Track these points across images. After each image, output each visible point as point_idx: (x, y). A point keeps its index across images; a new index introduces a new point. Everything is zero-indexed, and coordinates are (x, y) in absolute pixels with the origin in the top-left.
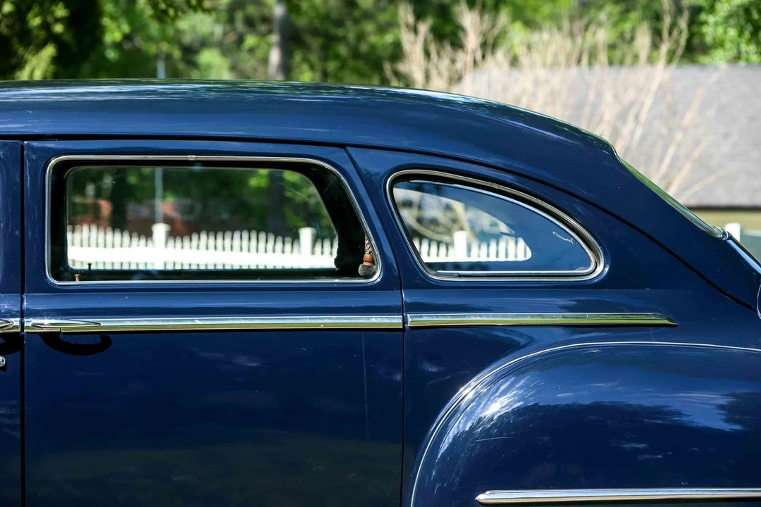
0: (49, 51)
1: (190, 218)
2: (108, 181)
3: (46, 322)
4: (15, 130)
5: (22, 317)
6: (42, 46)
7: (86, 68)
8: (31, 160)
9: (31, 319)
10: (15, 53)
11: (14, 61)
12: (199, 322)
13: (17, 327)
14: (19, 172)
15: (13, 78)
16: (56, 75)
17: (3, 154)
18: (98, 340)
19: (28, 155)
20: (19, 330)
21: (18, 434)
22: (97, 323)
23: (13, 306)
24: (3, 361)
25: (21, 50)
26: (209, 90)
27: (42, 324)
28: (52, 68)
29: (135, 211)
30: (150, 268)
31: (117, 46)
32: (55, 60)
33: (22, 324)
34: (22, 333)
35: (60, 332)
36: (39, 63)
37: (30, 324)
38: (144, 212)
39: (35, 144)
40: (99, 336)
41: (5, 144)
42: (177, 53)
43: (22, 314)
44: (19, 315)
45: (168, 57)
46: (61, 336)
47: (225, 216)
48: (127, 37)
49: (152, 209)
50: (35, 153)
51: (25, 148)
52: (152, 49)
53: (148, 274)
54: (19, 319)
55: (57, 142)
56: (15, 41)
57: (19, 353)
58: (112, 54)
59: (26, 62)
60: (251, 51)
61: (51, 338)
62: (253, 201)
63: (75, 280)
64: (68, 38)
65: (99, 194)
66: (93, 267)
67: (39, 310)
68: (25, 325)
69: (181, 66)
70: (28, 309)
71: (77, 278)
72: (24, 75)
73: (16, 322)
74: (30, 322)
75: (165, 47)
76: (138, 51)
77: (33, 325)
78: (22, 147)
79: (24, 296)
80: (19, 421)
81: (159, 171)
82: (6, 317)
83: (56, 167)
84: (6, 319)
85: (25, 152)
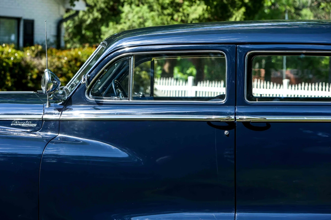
0: (243, 10)
1: (297, 76)
2: (264, 62)
3: (245, 117)
4: (233, 41)
5: (235, 115)
6: (240, 8)
7: (257, 16)
8: (240, 53)
9: (239, 116)
10: (229, 11)
11: (229, 14)
12: (306, 119)
13: (233, 119)
14: (235, 58)
15: (228, 20)
16: (245, 19)
17: (229, 50)
18: (265, 125)
19: (238, 51)
20: (234, 120)
21: (233, 162)
22: (265, 118)
23: (232, 111)
24: (227, 132)
25: (232, 10)
26: (309, 24)
27: (243, 118)
28: (244, 17)
29: (274, 74)
30: (281, 96)
31: (270, 8)
32: (245, 14)
33: (235, 118)
34: (235, 122)
35: (250, 122)
36: (238, 15)
37: (238, 118)
38: (279, 74)
39: (241, 46)
40: (266, 123)
41: (229, 46)
42: (293, 10)
43: (235, 114)
44: (234, 114)
45: (290, 12)
46: (250, 123)
47: (311, 76)
48: (273, 4)
49: (282, 73)
50: (241, 50)
51: (237, 48)
52: (283, 9)
53: (280, 99)
54: (234, 116)
55: (250, 45)
56: (229, 6)
57: (234, 130)
58: (267, 11)
59: (234, 14)
60: (323, 9)
61: (247, 124)
62: (323, 70)
63: (256, 101)
64: (250, 4)
65: (260, 67)
66: (262, 96)
67: (242, 113)
68: (237, 118)
69: (295, 15)
70: (237, 112)
71: (257, 100)
72: (233, 19)
73: (233, 117)
74: (238, 117)
75: (288, 8)
76: (277, 9)
77: (240, 119)
78: (236, 47)
79: (236, 107)
80: (233, 157)
81: (285, 57)
82: (229, 115)
83: (249, 55)
84: (229, 116)
85: (237, 49)
